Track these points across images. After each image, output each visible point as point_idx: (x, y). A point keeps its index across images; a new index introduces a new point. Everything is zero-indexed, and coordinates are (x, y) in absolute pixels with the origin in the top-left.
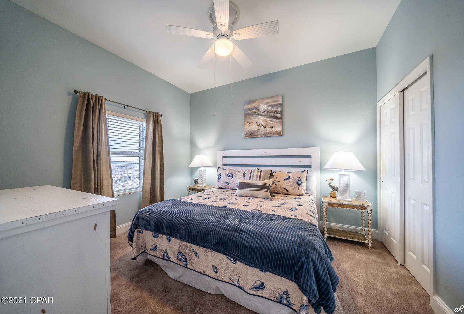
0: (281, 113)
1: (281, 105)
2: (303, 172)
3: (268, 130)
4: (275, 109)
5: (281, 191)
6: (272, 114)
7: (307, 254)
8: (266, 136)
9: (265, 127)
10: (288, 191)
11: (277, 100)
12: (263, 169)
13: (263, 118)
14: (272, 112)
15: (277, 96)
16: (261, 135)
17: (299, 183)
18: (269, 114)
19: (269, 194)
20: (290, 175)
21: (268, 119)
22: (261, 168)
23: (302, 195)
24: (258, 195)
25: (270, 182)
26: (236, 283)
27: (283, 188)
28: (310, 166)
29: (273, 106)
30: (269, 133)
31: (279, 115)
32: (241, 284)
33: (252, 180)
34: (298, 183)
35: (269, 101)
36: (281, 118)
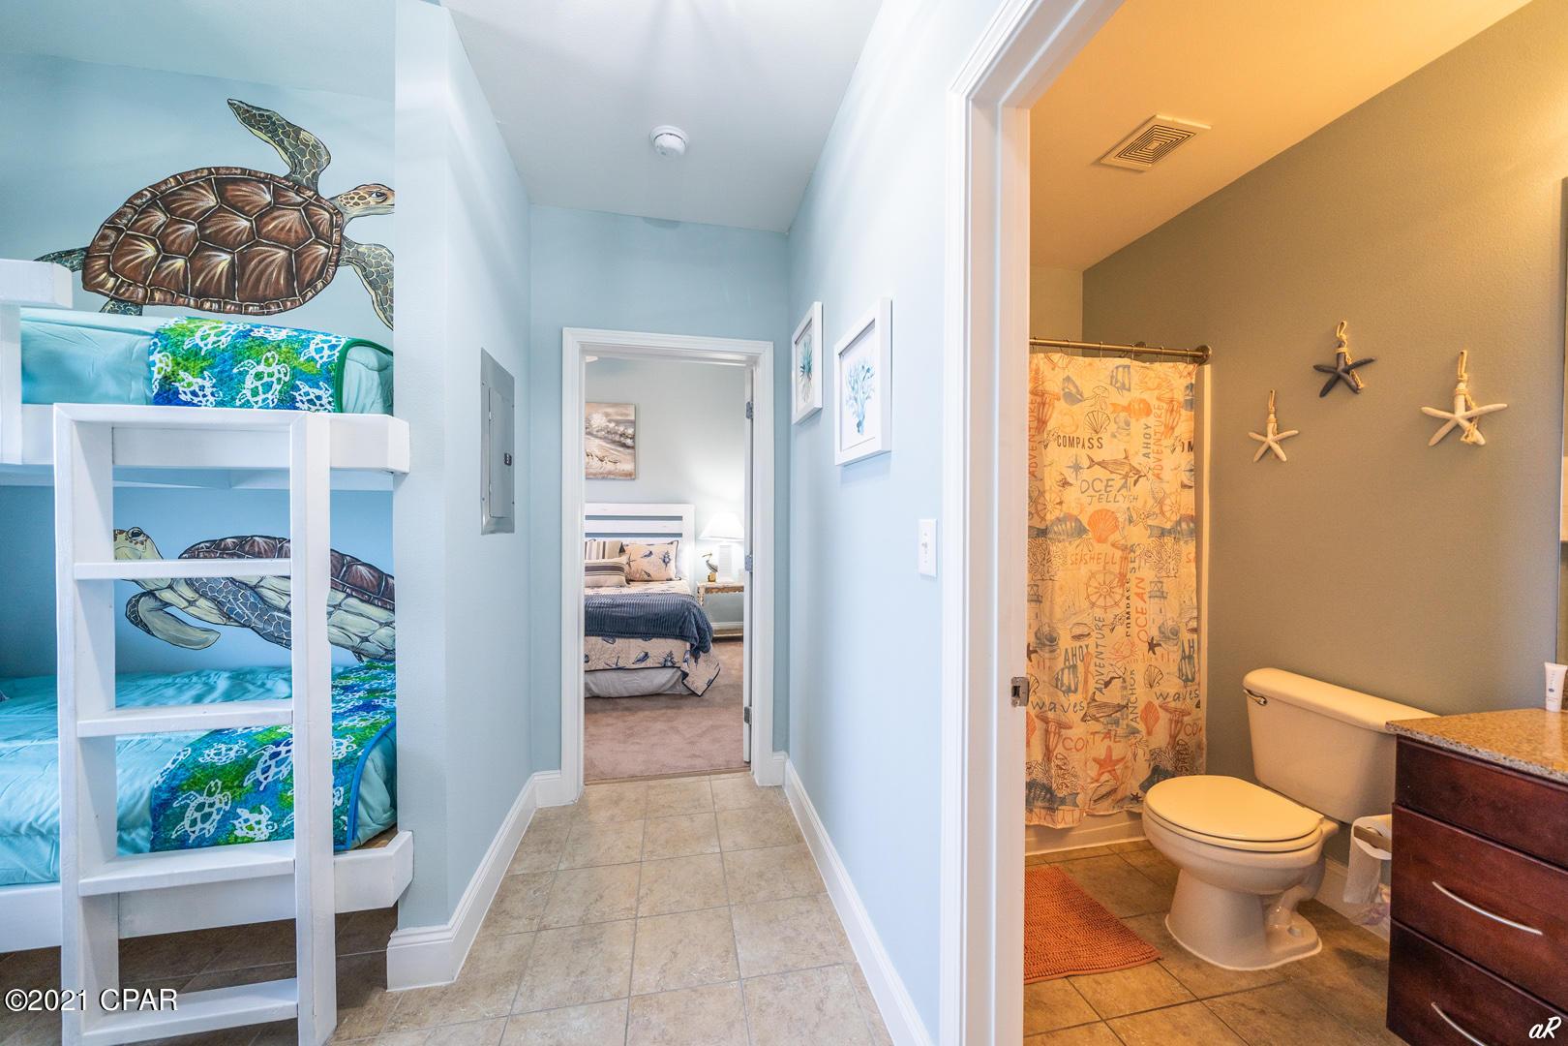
0: (633, 438)
1: (633, 423)
2: (672, 543)
3: (610, 467)
4: (621, 429)
5: (638, 575)
6: (617, 438)
7: (689, 610)
8: (603, 478)
9: (602, 461)
10: (649, 575)
11: (625, 411)
12: (608, 540)
13: (597, 441)
14: (616, 433)
15: (626, 405)
16: (595, 475)
17: (666, 561)
18: (610, 437)
19: (624, 578)
20: (651, 548)
21: (608, 445)
22: (601, 540)
23: (671, 580)
24: (606, 581)
25: (623, 560)
26: (614, 666)
27: (642, 570)
28: (680, 535)
29: (618, 423)
30: (610, 473)
31: (629, 442)
32: (620, 665)
33: (590, 559)
34: (664, 561)
35: (610, 410)
36: (633, 448)
